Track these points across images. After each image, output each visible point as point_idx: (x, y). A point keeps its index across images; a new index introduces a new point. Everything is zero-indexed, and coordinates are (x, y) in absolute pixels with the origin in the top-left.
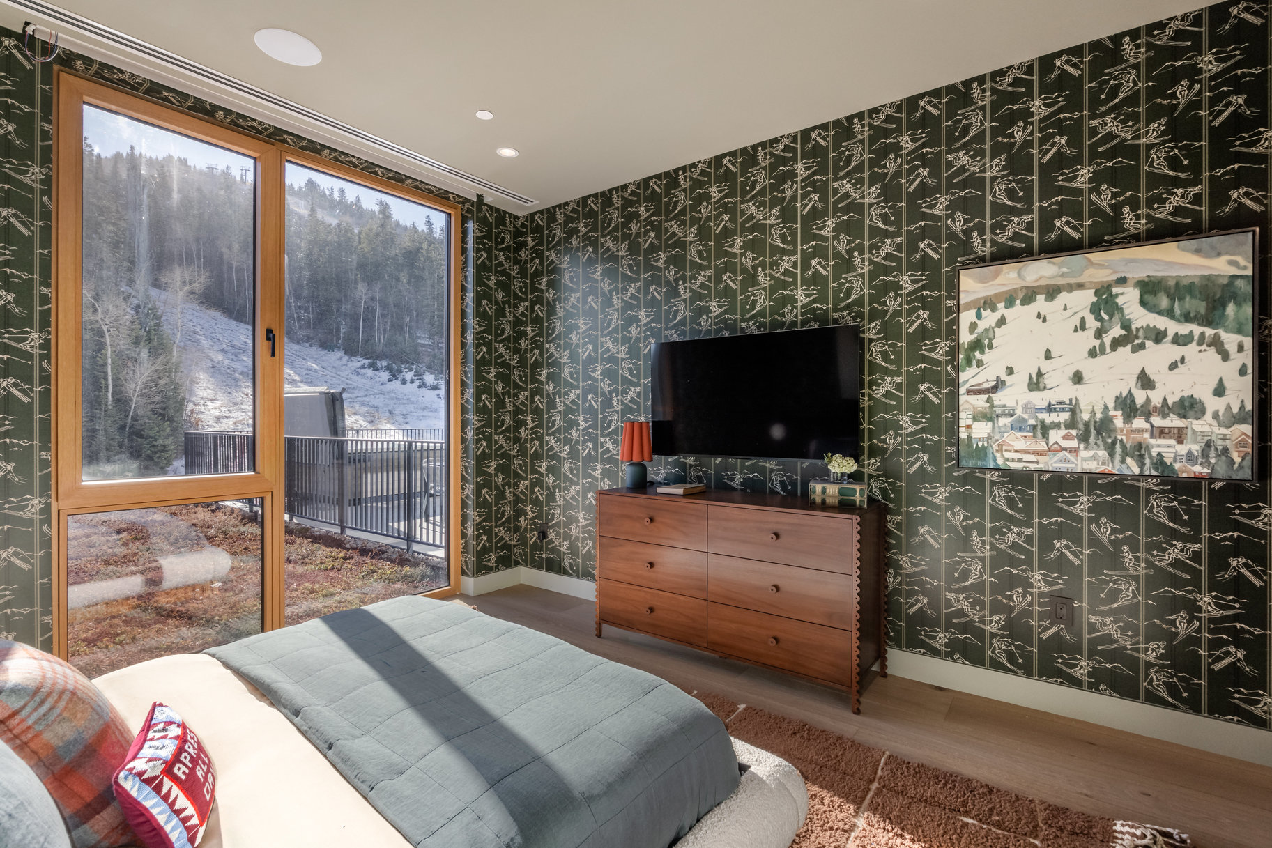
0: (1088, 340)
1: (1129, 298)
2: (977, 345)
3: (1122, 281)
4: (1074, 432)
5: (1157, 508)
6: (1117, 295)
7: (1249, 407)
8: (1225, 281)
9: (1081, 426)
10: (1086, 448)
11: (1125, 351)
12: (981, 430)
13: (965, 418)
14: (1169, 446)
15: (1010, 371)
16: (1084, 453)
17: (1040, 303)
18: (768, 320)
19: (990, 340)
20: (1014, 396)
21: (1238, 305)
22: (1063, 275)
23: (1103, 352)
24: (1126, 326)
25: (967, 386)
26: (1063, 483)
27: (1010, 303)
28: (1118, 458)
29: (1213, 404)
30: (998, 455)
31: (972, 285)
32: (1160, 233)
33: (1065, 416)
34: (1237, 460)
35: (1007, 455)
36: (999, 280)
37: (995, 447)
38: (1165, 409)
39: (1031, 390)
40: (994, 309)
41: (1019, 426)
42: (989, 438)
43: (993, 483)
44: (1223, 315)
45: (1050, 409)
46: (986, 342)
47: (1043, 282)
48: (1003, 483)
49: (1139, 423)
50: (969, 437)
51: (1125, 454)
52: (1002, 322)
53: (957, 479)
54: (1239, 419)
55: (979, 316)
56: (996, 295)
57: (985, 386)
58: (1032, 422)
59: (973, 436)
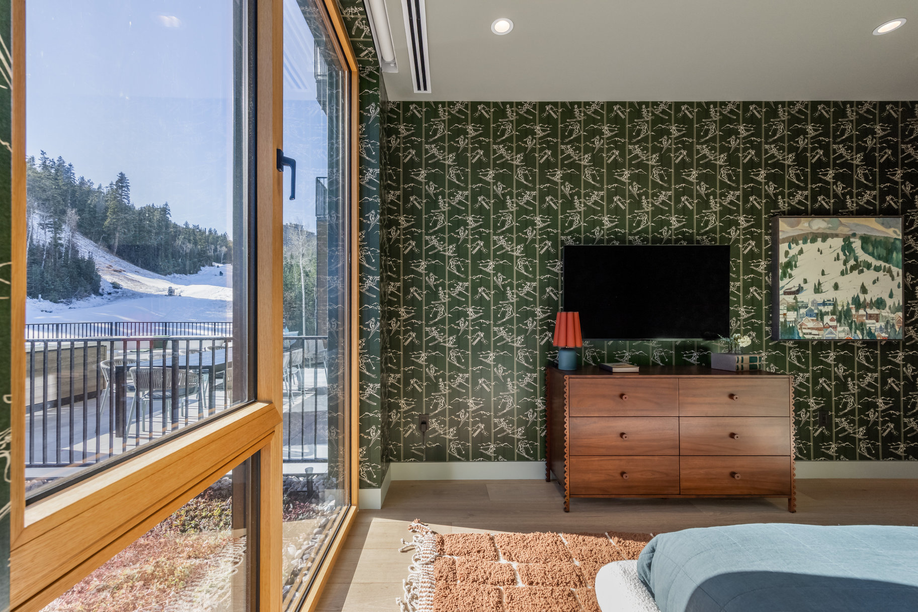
0: (840, 266)
1: (857, 244)
2: (789, 265)
3: (854, 235)
4: (835, 317)
5: (861, 356)
6: (852, 243)
7: (901, 304)
8: (892, 241)
9: (838, 314)
10: (840, 326)
11: (856, 272)
12: (791, 316)
13: (782, 309)
14: (873, 324)
15: (805, 281)
16: (839, 329)
17: (819, 243)
18: (650, 236)
19: (796, 262)
20: (807, 297)
21: (897, 253)
22: (829, 228)
23: (847, 274)
24: (856, 260)
25: (784, 290)
26: (822, 346)
27: (805, 242)
28: (853, 330)
29: (889, 302)
30: (800, 331)
31: (785, 227)
32: (862, 212)
33: (830, 308)
34: (898, 330)
35: (804, 331)
36: (799, 227)
37: (799, 327)
38: (872, 305)
39: (815, 293)
40: (797, 244)
41: (810, 314)
42: (795, 321)
43: (790, 348)
44: (892, 257)
45: (824, 304)
46: (794, 263)
47: (820, 231)
48: (795, 348)
49: (862, 312)
50: (785, 321)
51: (856, 329)
52: (801, 252)
53: (771, 347)
54: (897, 310)
55: (790, 247)
56: (798, 235)
57: (794, 289)
58: (816, 311)
59: (788, 320)
